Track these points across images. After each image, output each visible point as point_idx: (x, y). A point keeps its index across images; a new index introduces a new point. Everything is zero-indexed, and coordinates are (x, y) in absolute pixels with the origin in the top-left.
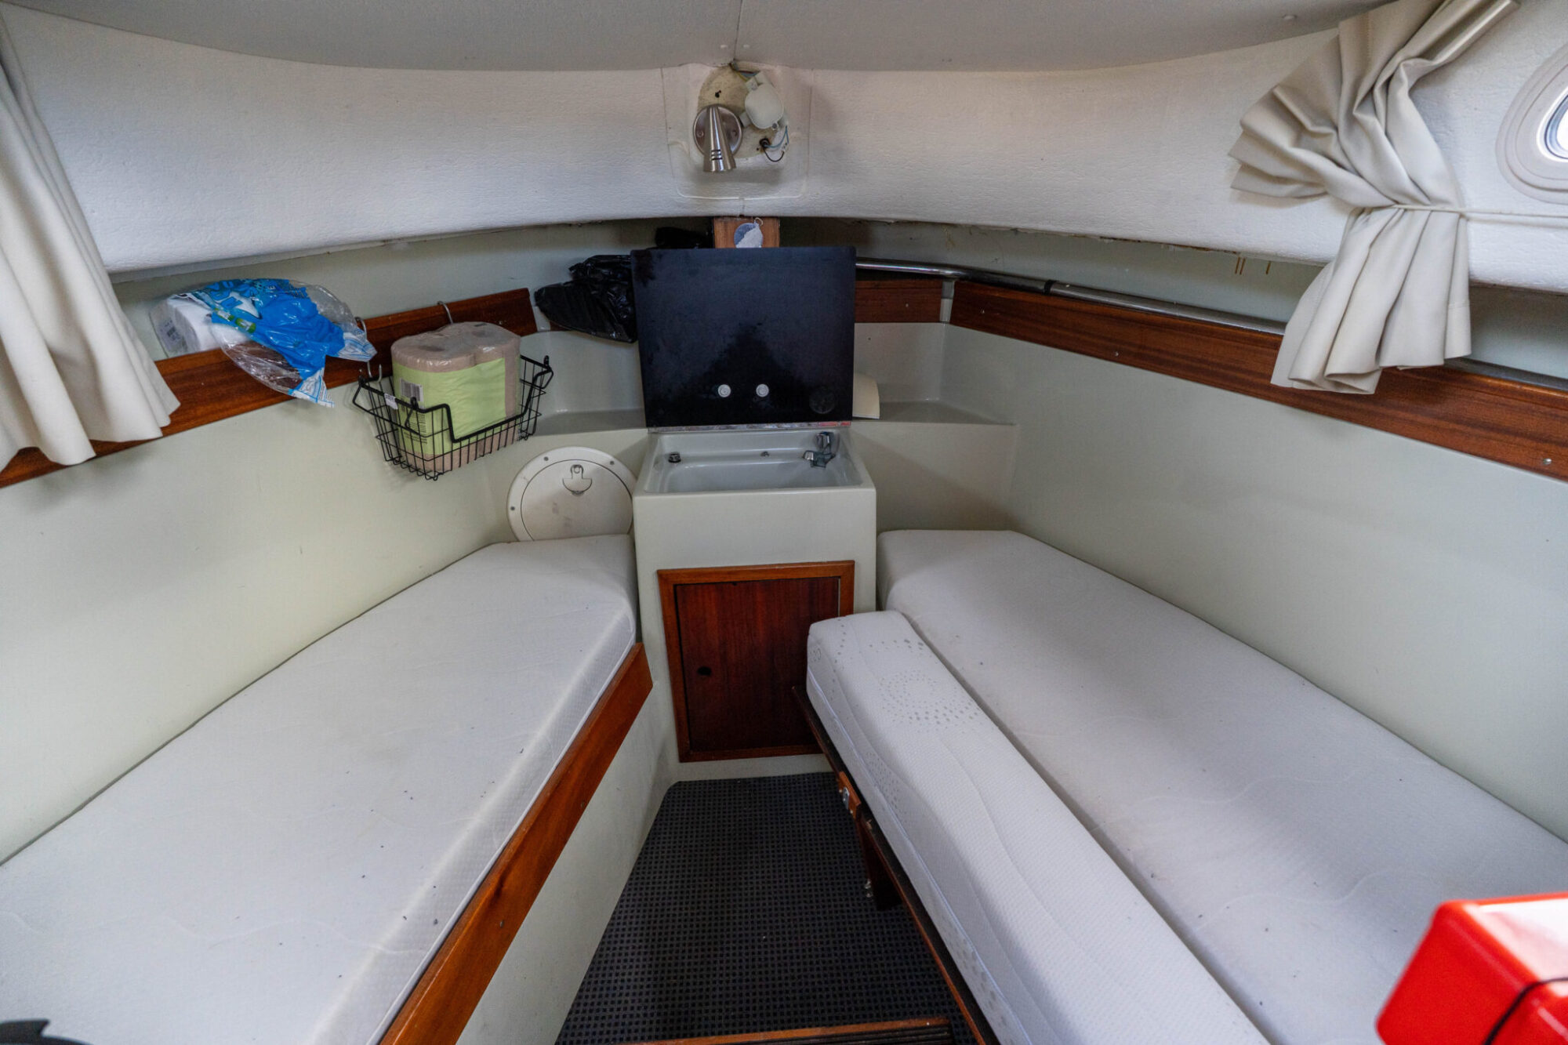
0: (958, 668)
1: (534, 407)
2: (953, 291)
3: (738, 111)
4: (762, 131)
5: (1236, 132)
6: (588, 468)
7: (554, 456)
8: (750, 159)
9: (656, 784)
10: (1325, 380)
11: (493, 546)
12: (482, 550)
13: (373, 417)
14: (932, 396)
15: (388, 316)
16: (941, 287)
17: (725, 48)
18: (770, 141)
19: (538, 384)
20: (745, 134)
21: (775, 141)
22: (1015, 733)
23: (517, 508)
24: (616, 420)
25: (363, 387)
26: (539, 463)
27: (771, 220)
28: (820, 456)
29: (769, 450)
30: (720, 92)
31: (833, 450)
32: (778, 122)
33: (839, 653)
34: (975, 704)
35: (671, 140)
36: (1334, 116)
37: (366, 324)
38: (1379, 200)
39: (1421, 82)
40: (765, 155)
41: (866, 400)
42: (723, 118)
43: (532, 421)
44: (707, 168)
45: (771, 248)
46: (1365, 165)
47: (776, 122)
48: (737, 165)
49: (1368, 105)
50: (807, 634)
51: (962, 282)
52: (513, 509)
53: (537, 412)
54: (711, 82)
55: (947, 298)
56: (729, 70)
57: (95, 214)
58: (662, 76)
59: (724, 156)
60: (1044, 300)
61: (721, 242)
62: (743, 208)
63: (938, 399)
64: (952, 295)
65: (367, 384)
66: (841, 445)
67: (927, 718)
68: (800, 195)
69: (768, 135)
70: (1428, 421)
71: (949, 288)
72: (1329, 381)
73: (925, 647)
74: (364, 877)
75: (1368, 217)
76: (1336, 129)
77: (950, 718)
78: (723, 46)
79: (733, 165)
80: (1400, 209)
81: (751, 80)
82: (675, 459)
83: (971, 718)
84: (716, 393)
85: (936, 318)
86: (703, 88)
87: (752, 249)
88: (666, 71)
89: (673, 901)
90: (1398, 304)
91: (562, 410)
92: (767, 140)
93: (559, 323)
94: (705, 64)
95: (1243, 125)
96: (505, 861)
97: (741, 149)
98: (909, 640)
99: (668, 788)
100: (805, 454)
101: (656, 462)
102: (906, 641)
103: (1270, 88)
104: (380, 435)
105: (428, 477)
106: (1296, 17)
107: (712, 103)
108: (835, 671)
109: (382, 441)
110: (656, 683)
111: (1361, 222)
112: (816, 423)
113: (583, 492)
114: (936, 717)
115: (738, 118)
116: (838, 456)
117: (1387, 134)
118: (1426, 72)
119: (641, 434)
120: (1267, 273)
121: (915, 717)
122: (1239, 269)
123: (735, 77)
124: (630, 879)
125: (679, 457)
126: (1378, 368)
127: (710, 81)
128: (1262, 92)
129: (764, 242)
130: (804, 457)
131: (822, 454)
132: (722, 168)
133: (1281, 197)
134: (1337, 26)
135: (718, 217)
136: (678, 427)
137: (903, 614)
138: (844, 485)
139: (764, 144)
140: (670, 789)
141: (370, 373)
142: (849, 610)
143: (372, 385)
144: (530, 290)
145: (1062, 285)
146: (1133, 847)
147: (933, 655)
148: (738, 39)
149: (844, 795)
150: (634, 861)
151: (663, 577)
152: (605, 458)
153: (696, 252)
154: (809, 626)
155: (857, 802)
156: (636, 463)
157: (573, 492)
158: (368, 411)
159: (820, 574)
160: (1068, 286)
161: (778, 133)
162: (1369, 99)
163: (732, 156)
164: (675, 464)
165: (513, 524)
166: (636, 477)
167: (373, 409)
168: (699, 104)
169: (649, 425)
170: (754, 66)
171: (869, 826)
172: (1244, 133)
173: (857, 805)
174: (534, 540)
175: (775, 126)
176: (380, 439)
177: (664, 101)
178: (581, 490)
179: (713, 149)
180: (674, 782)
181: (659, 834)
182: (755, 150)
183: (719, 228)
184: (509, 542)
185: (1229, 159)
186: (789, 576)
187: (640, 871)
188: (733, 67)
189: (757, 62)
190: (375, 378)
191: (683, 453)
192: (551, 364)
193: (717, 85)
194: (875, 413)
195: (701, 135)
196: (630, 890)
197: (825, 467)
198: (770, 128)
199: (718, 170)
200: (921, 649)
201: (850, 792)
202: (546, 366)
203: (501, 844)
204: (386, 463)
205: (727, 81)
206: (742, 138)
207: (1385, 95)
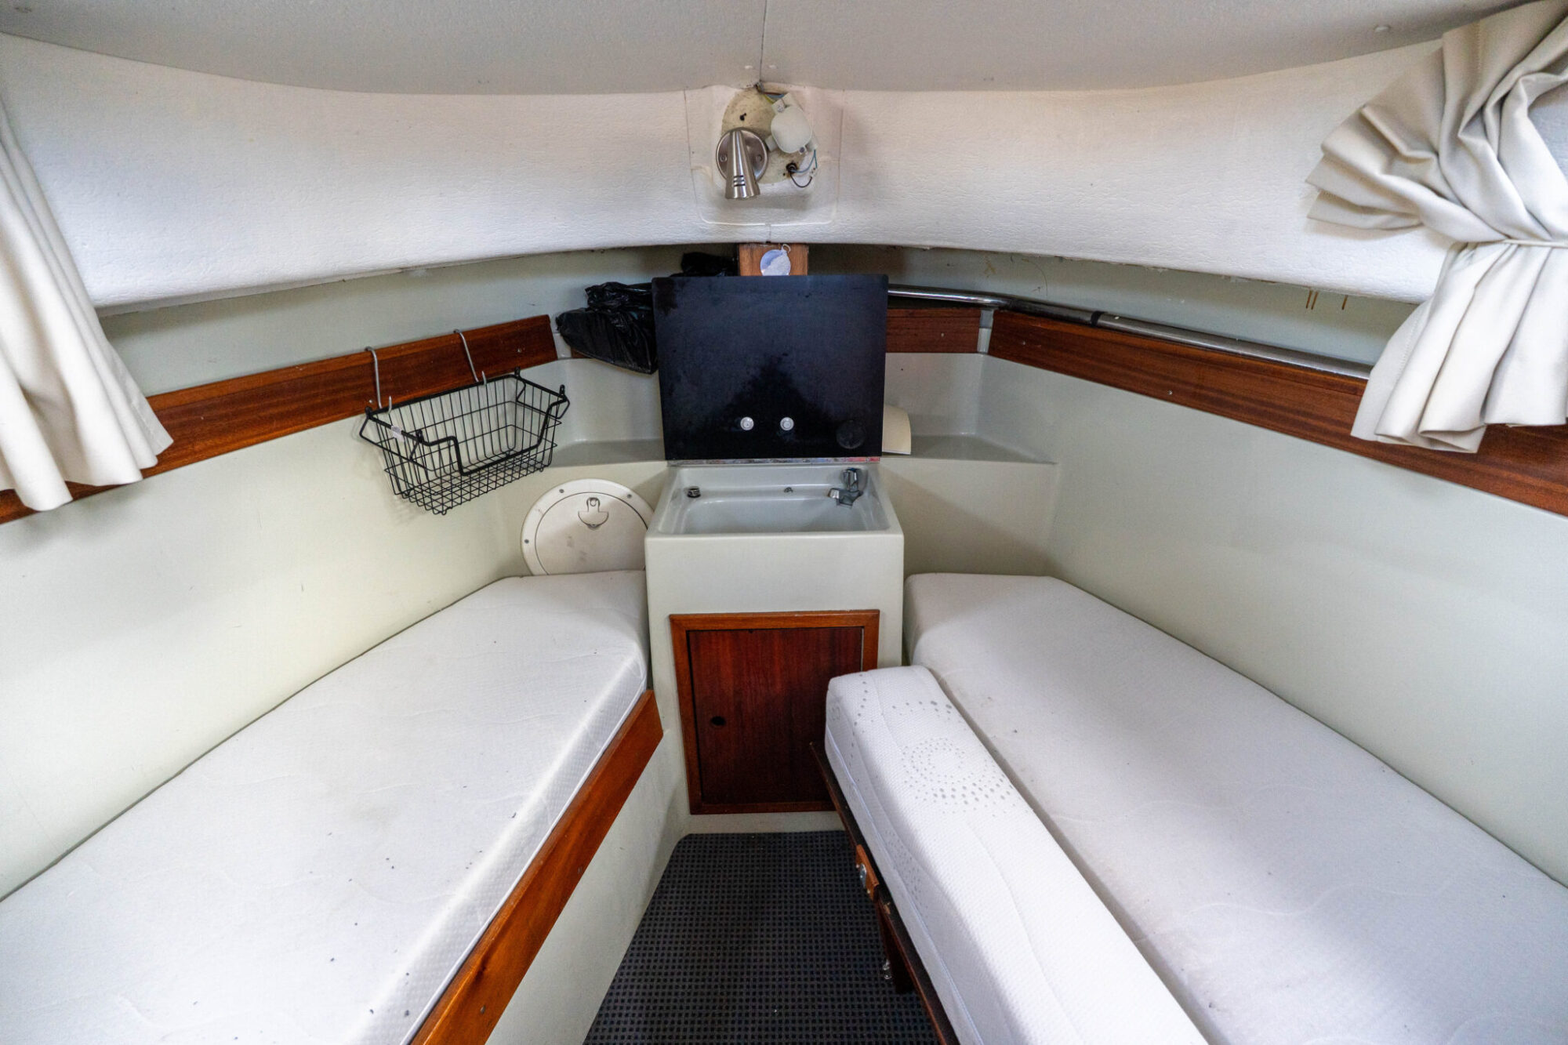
0: (990, 735)
1: (550, 437)
2: (992, 320)
3: (764, 134)
4: (790, 155)
5: (1316, 156)
6: (605, 501)
7: (570, 487)
8: (775, 184)
9: (665, 835)
10: (1419, 436)
11: (506, 580)
12: (496, 583)
13: (381, 449)
14: (967, 430)
15: (401, 345)
16: (979, 316)
17: (749, 69)
18: (798, 165)
19: (553, 412)
20: (772, 159)
21: (803, 166)
22: (1053, 817)
23: (531, 540)
24: (635, 451)
25: (370, 419)
26: (553, 496)
27: (800, 247)
28: (847, 494)
29: (793, 486)
30: (745, 114)
31: (861, 487)
32: (806, 146)
33: (859, 715)
34: (1006, 781)
35: (694, 164)
36: (1434, 138)
37: (377, 354)
38: (1487, 233)
39: (1541, 100)
40: (791, 180)
41: (896, 434)
42: (747, 142)
43: (547, 453)
44: (729, 195)
45: (801, 276)
46: (1471, 192)
47: (804, 146)
48: (761, 191)
49: (1477, 127)
50: (826, 689)
51: (1002, 311)
52: (527, 541)
53: (552, 443)
54: (736, 104)
55: (986, 327)
56: (755, 91)
57: (87, 247)
58: (685, 98)
59: (747, 182)
60: (1088, 332)
61: (746, 270)
62: (770, 234)
63: (973, 433)
64: (991, 324)
65: (375, 416)
66: (868, 484)
67: (953, 796)
68: (830, 222)
69: (795, 159)
70: (1540, 483)
71: (988, 317)
72: (1424, 438)
73: (954, 710)
74: (332, 960)
75: (1471, 253)
76: (1437, 154)
77: (979, 797)
78: (747, 67)
79: (757, 191)
80: (1512, 244)
81: (779, 102)
82: (694, 493)
83: (1003, 797)
84: (737, 425)
85: (973, 349)
86: (727, 110)
87: (779, 277)
88: (688, 93)
89: (677, 970)
90: (1509, 353)
91: (580, 439)
92: (795, 164)
93: (581, 349)
94: (729, 86)
95: (1324, 148)
96: (490, 939)
97: (766, 174)
98: (936, 701)
99: (678, 840)
100: (830, 492)
101: (674, 497)
102: (934, 703)
103: (1358, 107)
104: (388, 468)
105: (436, 512)
106: (1390, 27)
107: (737, 127)
108: (854, 734)
109: (390, 474)
110: (666, 732)
111: (1466, 258)
112: (843, 458)
113: (598, 526)
114: (964, 796)
115: (764, 142)
116: (866, 494)
117: (1499, 159)
118: (1549, 88)
119: (661, 466)
120: (1343, 308)
121: (940, 794)
122: (1310, 304)
123: (761, 99)
124: (633, 943)
125: (698, 491)
126: (1483, 424)
127: (734, 104)
128: (1350, 111)
129: (792, 269)
130: (829, 495)
131: (849, 491)
132: (745, 195)
133: (1369, 229)
134: (1440, 37)
135: (744, 243)
136: (699, 460)
137: (931, 671)
138: (872, 529)
139: (791, 169)
140: (679, 842)
141: (380, 405)
142: (872, 664)
143: (382, 417)
144: (550, 317)
145: (1111, 316)
146: (1188, 965)
147: (963, 720)
148: (764, 59)
149: (861, 872)
150: (638, 923)
151: (675, 622)
152: (622, 490)
153: (722, 280)
154: (829, 680)
155: (875, 882)
156: (653, 496)
157: (589, 526)
158: (376, 444)
159: (843, 624)
160: (1117, 318)
161: (806, 157)
162: (1478, 120)
163: (755, 182)
164: (695, 500)
165: (527, 556)
166: (653, 509)
167: (381, 442)
168: (723, 127)
169: (668, 458)
170: (782, 87)
171: (888, 911)
172: (1325, 158)
173: (875, 885)
174: (548, 574)
175: (802, 150)
176: (389, 472)
177: (687, 124)
178: (596, 523)
179: (735, 174)
180: (684, 834)
181: (667, 892)
182: (782, 175)
183: (744, 256)
184: (522, 576)
185: (1307, 185)
186: (807, 625)
187: (644, 935)
188: (759, 89)
189: (784, 83)
190: (385, 410)
191: (702, 488)
192: (567, 393)
193: (742, 108)
194: (906, 448)
195: (724, 159)
196: (632, 955)
197: (851, 505)
198: (797, 152)
199: (740, 198)
200: (949, 712)
201: (867, 869)
202: (562, 396)
203: (485, 921)
204: (396, 497)
205: (753, 103)
206: (768, 162)
207: (1498, 114)
